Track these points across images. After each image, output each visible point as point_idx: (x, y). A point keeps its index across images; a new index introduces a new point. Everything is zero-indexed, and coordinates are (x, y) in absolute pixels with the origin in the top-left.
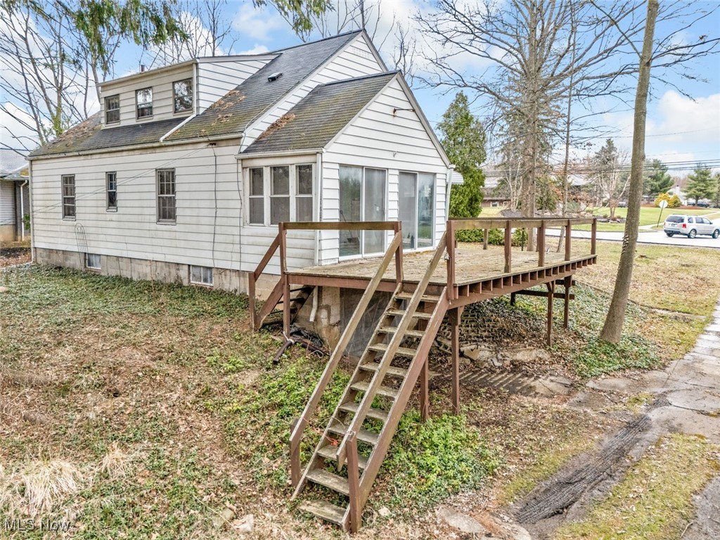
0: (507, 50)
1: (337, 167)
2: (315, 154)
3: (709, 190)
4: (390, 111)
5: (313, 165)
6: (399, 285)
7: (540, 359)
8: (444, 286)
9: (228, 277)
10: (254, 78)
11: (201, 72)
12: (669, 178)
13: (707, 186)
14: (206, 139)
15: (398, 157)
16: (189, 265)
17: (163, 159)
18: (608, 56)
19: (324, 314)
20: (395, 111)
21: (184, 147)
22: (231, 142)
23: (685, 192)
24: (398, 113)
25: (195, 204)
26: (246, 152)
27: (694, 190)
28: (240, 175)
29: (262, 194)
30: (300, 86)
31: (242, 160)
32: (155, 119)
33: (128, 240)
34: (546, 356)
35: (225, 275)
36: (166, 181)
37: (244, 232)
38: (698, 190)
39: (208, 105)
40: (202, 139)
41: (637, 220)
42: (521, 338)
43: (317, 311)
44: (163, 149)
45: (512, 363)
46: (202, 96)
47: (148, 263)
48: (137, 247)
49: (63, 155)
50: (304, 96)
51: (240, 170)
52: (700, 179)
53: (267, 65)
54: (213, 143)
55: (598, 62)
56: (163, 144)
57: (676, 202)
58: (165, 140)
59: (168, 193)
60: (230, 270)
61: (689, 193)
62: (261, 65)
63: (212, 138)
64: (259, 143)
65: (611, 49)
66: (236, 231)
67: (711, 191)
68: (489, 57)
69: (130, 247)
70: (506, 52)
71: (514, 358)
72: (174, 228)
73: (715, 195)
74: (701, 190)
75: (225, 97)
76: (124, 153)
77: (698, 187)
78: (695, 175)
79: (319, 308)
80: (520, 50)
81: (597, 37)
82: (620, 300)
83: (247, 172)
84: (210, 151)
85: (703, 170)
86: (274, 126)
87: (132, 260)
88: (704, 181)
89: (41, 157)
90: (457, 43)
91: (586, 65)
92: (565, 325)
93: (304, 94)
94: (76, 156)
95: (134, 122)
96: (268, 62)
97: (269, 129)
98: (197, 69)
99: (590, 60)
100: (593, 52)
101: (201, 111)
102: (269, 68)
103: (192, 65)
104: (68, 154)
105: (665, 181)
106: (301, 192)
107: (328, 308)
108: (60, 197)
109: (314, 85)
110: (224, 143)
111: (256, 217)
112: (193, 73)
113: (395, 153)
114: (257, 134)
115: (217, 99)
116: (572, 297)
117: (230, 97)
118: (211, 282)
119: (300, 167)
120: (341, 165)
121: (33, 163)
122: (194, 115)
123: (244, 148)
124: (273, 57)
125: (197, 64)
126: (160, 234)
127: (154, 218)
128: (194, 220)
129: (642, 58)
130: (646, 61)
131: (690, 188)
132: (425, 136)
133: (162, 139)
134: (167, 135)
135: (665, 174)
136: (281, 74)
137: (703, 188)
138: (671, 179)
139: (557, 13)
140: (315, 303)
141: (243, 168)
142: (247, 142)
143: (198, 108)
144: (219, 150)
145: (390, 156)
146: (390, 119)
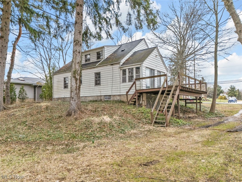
0: (174, 47)
1: (145, 67)
2: (141, 64)
3: (235, 94)
4: (155, 56)
5: (140, 67)
6: (167, 88)
7: (195, 116)
8: (178, 86)
9: (116, 97)
10: (116, 51)
11: (105, 49)
12: (222, 90)
13: (234, 93)
14: (110, 64)
15: (157, 67)
16: (104, 96)
17: (96, 70)
18: (203, 49)
19: (143, 102)
20: (156, 56)
21: (103, 67)
22: (117, 64)
23: (228, 95)
24: (157, 56)
25: (106, 80)
26: (121, 66)
27: (230, 94)
28: (120, 71)
29: (126, 75)
30: (131, 51)
31: (120, 68)
32: (91, 62)
33: (85, 92)
34: (197, 115)
35: (115, 97)
36: (98, 75)
37: (121, 85)
38: (232, 94)
39: (106, 57)
40: (109, 64)
41: (217, 82)
42: (189, 112)
43: (142, 101)
44: (97, 68)
45: (188, 117)
46: (105, 55)
47: (91, 97)
48: (88, 93)
49: (65, 72)
50: (132, 54)
51: (120, 70)
52: (232, 90)
53: (119, 48)
54: (112, 65)
55: (200, 50)
56: (97, 66)
57: (225, 98)
58: (98, 65)
59: (98, 78)
60: (116, 95)
61: (229, 95)
62: (117, 48)
63: (112, 63)
64: (124, 64)
65: (203, 47)
66: (119, 85)
67: (236, 94)
68: (168, 50)
69: (86, 93)
70: (173, 48)
71: (189, 116)
72: (100, 87)
73: (237, 95)
74: (233, 94)
75: (110, 55)
76: (85, 70)
77: (232, 93)
78: (230, 89)
79: (142, 100)
80: (177, 47)
81: (200, 44)
82: (214, 101)
83: (122, 71)
84: (111, 67)
85: (233, 87)
86: (126, 60)
87: (86, 97)
88: (233, 91)
89: (57, 74)
90: (159, 46)
91: (197, 51)
92: (200, 110)
93: (132, 53)
94: (69, 72)
95: (84, 63)
96: (119, 47)
97: (125, 61)
98: (104, 48)
99: (198, 50)
100: (198, 48)
101: (105, 59)
102: (119, 49)
103: (102, 48)
104: (66, 72)
105: (221, 91)
106: (136, 74)
107: (144, 101)
108: (63, 83)
109: (134, 51)
110: (115, 64)
111: (124, 81)
112: (103, 50)
113: (156, 66)
114: (123, 62)
115: (108, 56)
116: (202, 103)
117: (111, 55)
118: (111, 99)
119: (136, 68)
120: (146, 67)
121: (54, 75)
122: (103, 60)
123: (121, 65)
124: (120, 46)
125: (104, 47)
126: (95, 89)
127: (94, 85)
128: (106, 84)
129: (215, 43)
130: (216, 44)
131: (229, 93)
132: (162, 63)
133: (97, 65)
134: (98, 64)
135: (221, 89)
136: (125, 49)
137: (233, 93)
138: (223, 91)
139: (188, 37)
140: (141, 99)
141: (121, 70)
142: (121, 64)
143: (104, 58)
144: (113, 66)
145: (155, 66)
146: (155, 58)
